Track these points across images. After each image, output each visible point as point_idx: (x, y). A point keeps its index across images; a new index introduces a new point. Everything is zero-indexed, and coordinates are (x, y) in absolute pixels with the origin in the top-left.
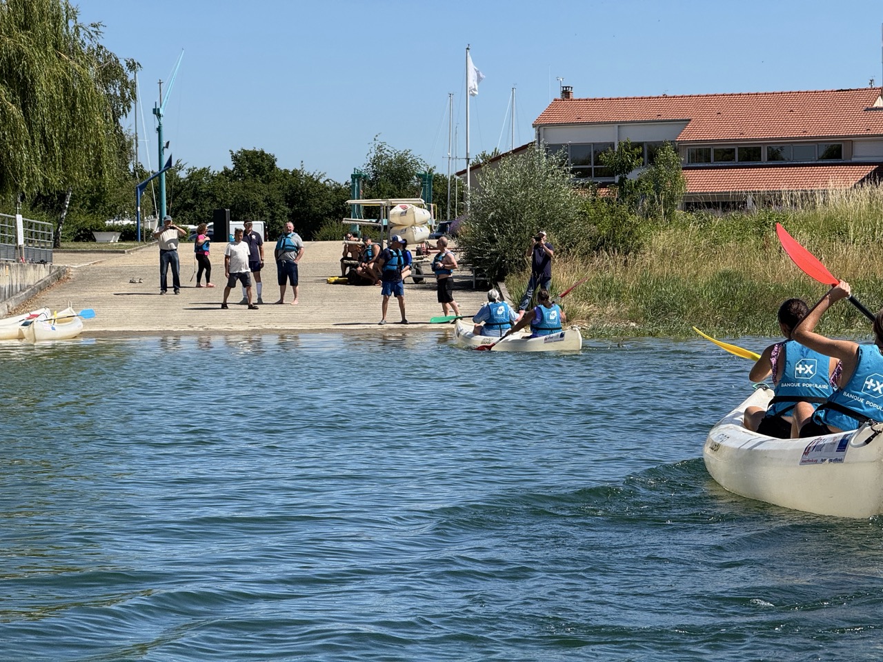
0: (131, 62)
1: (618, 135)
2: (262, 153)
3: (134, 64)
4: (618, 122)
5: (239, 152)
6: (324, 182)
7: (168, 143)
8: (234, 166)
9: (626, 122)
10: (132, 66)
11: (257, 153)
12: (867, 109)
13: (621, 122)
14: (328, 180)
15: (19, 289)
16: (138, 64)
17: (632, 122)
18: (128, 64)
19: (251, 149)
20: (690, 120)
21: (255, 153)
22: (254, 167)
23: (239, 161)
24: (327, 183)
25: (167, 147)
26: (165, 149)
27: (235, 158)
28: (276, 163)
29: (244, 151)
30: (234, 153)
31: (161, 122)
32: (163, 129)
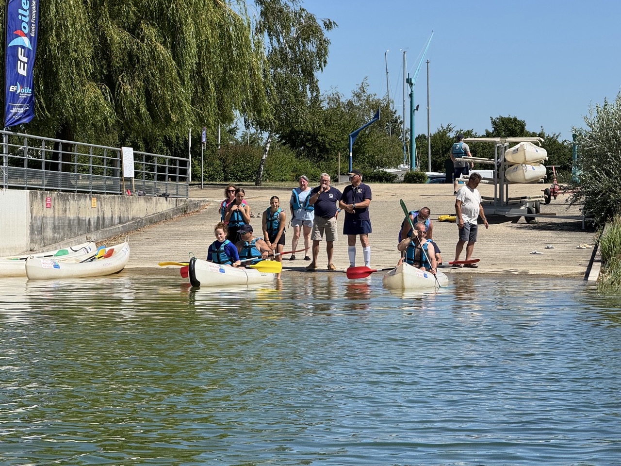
0: (328, 22)
2: (515, 119)
3: (330, 23)
5: (498, 119)
6: (563, 143)
7: (418, 106)
8: (493, 129)
10: (328, 26)
11: (511, 119)
14: (565, 141)
15: (117, 221)
16: (334, 23)
18: (325, 23)
19: (507, 116)
21: (509, 119)
22: (509, 130)
23: (497, 125)
24: (565, 143)
25: (417, 109)
26: (416, 111)
27: (494, 123)
28: (526, 127)
29: (502, 118)
30: (494, 119)
31: (413, 90)
32: (414, 96)
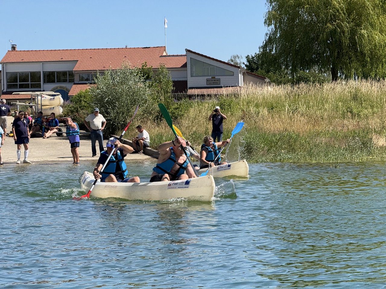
1: (42, 68)
4: (42, 62)
9: (46, 62)
12: (161, 56)
13: (44, 62)
17: (49, 61)
20: (78, 61)
